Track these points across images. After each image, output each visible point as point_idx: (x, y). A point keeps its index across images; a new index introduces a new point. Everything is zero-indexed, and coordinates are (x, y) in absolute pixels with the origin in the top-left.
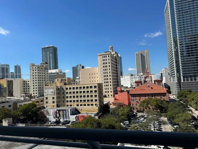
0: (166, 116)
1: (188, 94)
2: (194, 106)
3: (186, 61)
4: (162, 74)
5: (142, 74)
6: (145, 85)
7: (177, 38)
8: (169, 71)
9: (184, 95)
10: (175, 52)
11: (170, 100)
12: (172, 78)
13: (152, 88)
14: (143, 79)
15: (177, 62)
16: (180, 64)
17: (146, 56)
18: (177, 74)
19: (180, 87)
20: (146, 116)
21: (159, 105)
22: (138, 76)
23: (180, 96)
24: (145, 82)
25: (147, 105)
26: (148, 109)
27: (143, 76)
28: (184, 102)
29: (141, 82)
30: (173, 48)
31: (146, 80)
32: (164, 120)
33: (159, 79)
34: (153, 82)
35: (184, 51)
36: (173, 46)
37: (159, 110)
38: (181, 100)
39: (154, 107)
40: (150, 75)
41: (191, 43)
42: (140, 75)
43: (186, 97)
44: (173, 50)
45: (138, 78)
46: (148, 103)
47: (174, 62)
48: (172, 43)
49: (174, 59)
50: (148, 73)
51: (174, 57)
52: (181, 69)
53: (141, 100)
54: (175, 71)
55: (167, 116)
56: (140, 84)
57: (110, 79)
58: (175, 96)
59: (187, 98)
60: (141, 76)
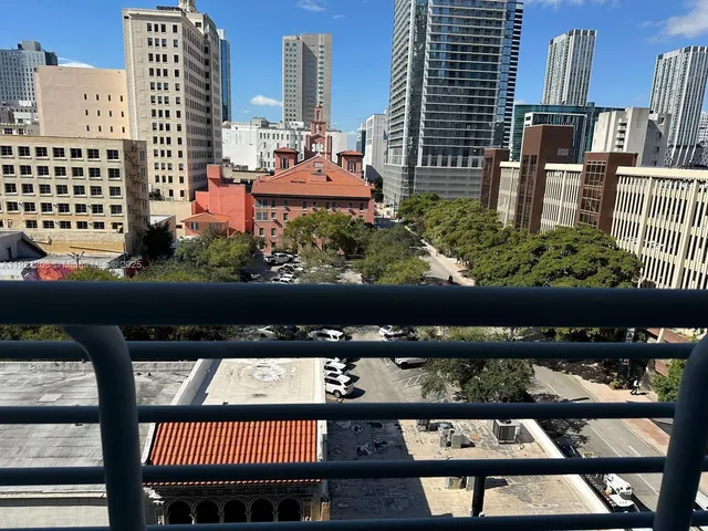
0: (360, 269)
1: (427, 205)
2: (437, 240)
3: (439, 99)
4: (364, 133)
5: (301, 124)
6: (308, 167)
7: (427, 11)
8: (385, 127)
9: (418, 207)
10: (414, 59)
11: (377, 220)
12: (391, 151)
13: (328, 179)
14: (303, 143)
15: (415, 97)
16: (423, 107)
17: (322, 58)
18: (408, 140)
19: (411, 183)
20: (301, 269)
21: (343, 237)
22: (287, 128)
23: (406, 212)
24: (309, 154)
25: (309, 232)
26: (308, 247)
27: (304, 133)
28: (414, 229)
29: (295, 154)
30: (410, 44)
31: (311, 148)
32: (353, 281)
33: (354, 150)
34: (335, 159)
35: (438, 64)
36: (411, 35)
37: (341, 252)
38: (406, 223)
39: (328, 241)
40: (327, 134)
41: (463, 38)
42: (295, 128)
43: (421, 213)
44: (409, 53)
45: (285, 137)
46: (310, 226)
47: (407, 95)
48: (411, 27)
49: (408, 87)
50: (321, 123)
51: (408, 78)
52: (422, 124)
53: (291, 218)
54: (405, 128)
55: (362, 267)
56: (291, 162)
57: (179, 128)
58: (391, 209)
59: (422, 218)
60: (297, 133)
